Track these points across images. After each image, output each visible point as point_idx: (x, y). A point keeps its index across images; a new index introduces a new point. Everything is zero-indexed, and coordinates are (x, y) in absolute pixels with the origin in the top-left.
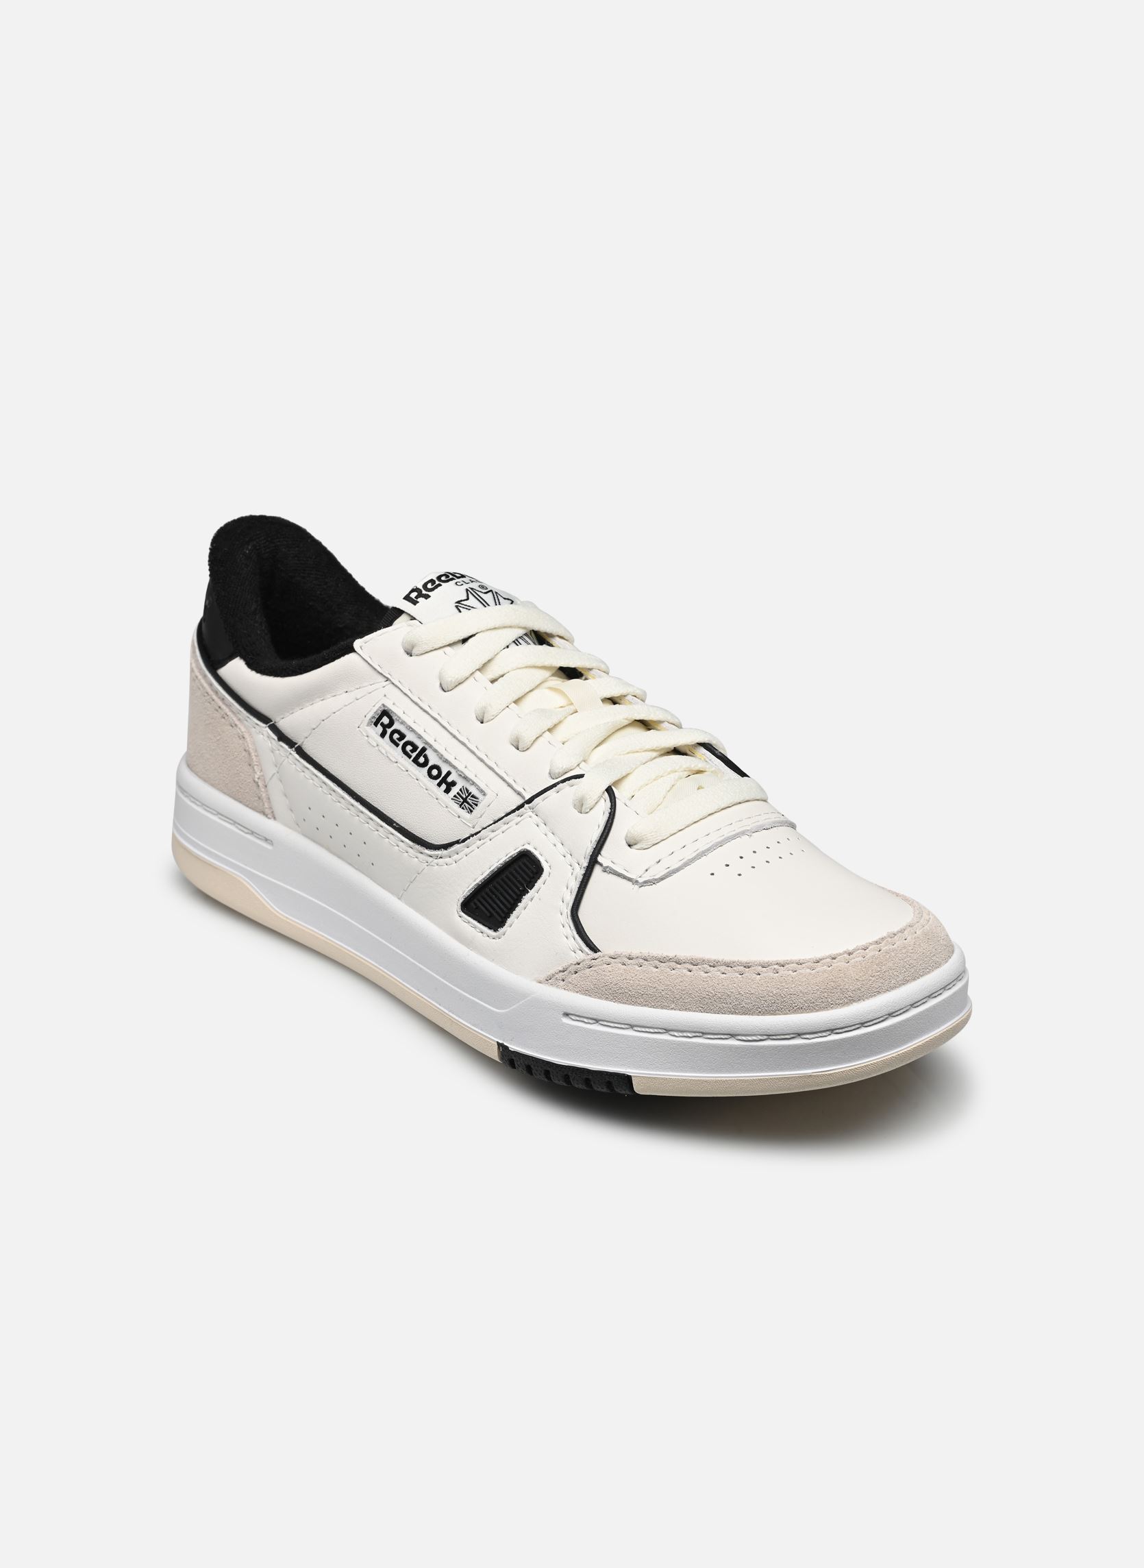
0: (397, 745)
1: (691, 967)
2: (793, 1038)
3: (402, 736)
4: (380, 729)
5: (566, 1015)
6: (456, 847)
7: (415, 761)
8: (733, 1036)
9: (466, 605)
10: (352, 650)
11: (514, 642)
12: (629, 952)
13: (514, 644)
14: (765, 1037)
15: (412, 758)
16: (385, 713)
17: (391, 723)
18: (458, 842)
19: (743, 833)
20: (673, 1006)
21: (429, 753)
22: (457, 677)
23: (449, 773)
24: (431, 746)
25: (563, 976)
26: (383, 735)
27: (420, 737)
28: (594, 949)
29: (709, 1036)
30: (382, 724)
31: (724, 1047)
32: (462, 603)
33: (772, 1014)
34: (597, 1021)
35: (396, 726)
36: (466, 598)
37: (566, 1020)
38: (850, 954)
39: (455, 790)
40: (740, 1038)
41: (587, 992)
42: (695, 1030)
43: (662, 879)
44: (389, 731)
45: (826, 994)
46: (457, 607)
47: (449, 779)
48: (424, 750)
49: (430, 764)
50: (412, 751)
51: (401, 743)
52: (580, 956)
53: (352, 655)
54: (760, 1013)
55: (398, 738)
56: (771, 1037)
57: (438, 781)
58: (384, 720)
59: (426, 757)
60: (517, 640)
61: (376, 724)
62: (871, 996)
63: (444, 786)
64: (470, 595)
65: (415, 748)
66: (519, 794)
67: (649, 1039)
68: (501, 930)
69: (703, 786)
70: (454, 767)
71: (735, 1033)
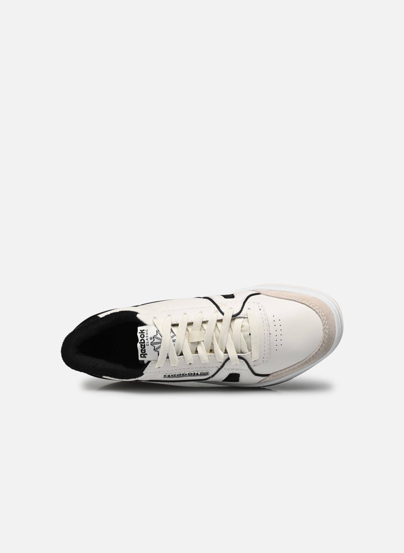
9: (156, 349)
10: (144, 374)
32: (155, 349)
36: (154, 347)
46: (155, 351)
64: (154, 345)
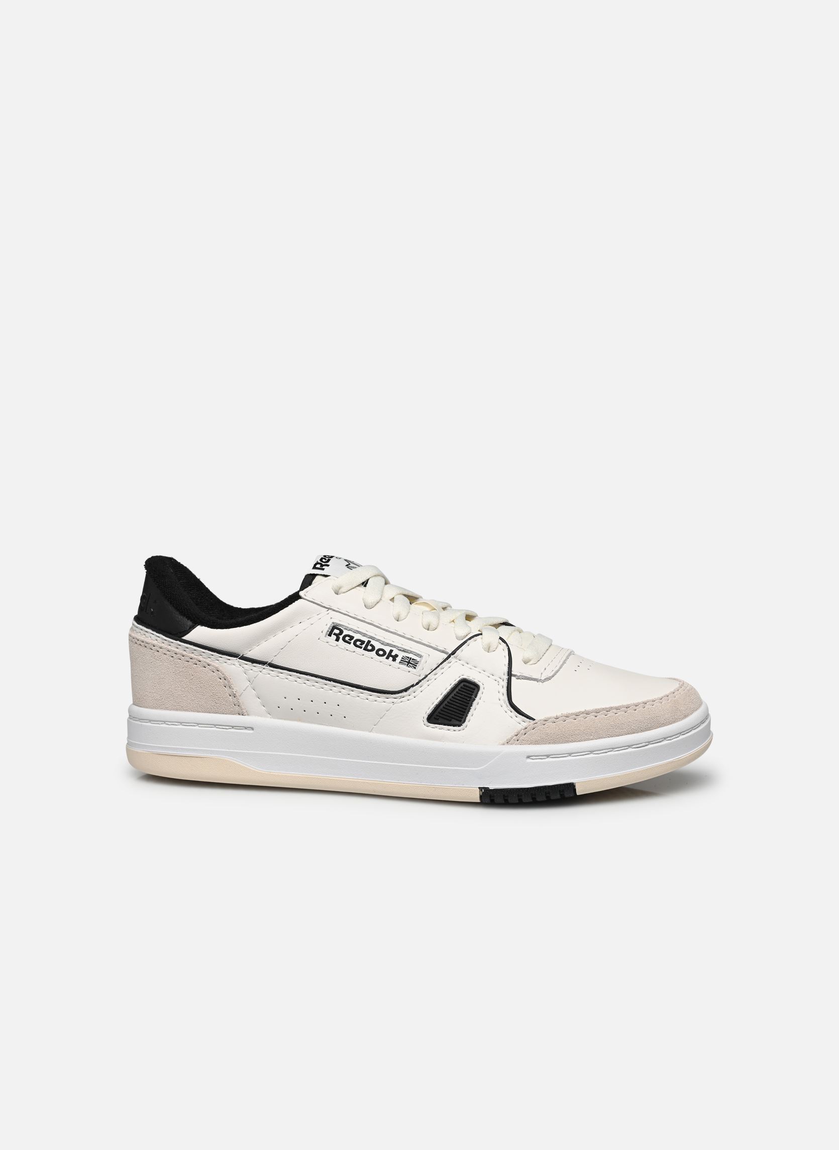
0: (350, 643)
1: (596, 714)
2: (663, 741)
3: (352, 638)
4: (334, 637)
5: (528, 757)
6: (412, 689)
7: (365, 649)
8: (629, 746)
10: (299, 597)
12: (555, 715)
15: (363, 648)
16: (334, 628)
17: (341, 632)
18: (413, 686)
20: (592, 737)
21: (373, 642)
22: (373, 601)
23: (391, 651)
24: (373, 638)
25: (517, 738)
26: (337, 640)
27: (365, 635)
28: (531, 718)
29: (616, 749)
30: (335, 634)
31: (627, 753)
33: (648, 730)
34: (548, 756)
35: (345, 632)
37: (529, 760)
39: (398, 659)
40: (634, 746)
41: (536, 742)
42: (608, 748)
43: (553, 676)
44: (341, 637)
47: (393, 654)
48: (369, 642)
49: (376, 649)
50: (361, 644)
51: (352, 641)
52: (525, 725)
53: (300, 600)
54: (642, 731)
55: (348, 639)
56: (650, 743)
57: (386, 656)
58: (336, 632)
59: (372, 645)
61: (330, 635)
63: (391, 658)
65: (363, 642)
66: (443, 652)
67: (583, 759)
68: (464, 725)
70: (394, 646)
71: (630, 744)
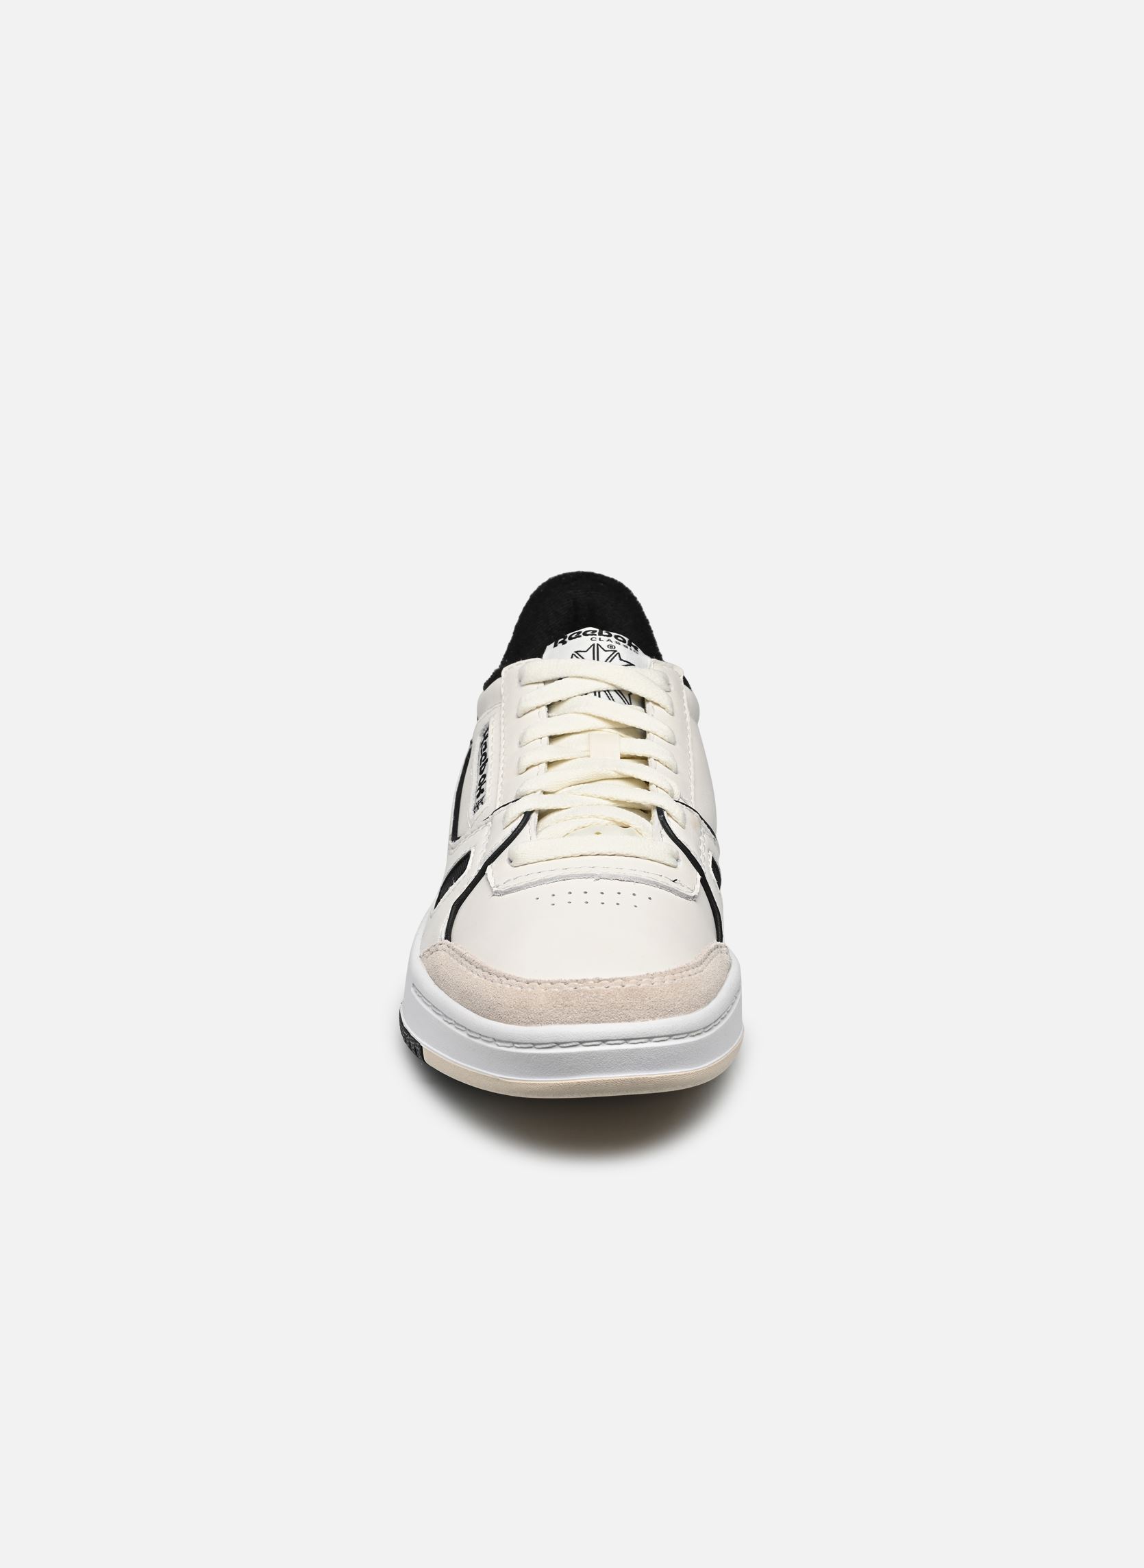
2: (493, 1042)
3: (485, 748)
5: (413, 985)
7: (481, 768)
9: (580, 655)
11: (595, 693)
13: (593, 694)
14: (478, 1036)
15: (481, 766)
16: (488, 728)
19: (592, 876)
21: (487, 764)
23: (485, 783)
27: (489, 751)
28: (448, 936)
30: (485, 736)
32: (580, 653)
34: (421, 995)
35: (487, 739)
36: (586, 650)
37: (412, 990)
38: (552, 983)
44: (484, 742)
45: (517, 1011)
47: (483, 787)
48: (487, 761)
49: (484, 773)
50: (483, 760)
51: (483, 753)
53: (500, 679)
56: (482, 1038)
57: (480, 787)
58: (487, 734)
59: (485, 767)
60: (599, 693)
61: (483, 736)
62: (547, 1024)
63: (478, 792)
65: (485, 758)
69: (601, 832)
